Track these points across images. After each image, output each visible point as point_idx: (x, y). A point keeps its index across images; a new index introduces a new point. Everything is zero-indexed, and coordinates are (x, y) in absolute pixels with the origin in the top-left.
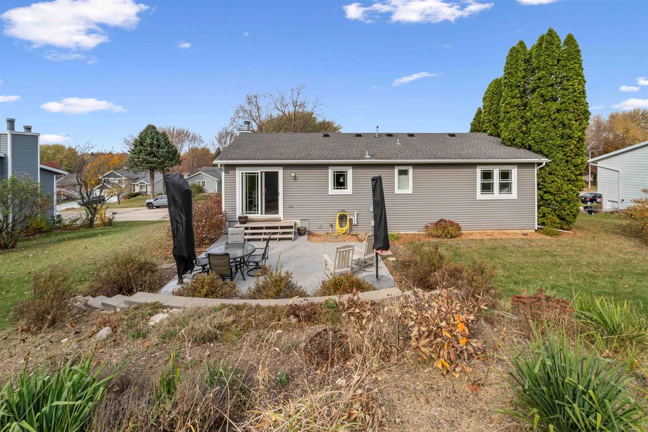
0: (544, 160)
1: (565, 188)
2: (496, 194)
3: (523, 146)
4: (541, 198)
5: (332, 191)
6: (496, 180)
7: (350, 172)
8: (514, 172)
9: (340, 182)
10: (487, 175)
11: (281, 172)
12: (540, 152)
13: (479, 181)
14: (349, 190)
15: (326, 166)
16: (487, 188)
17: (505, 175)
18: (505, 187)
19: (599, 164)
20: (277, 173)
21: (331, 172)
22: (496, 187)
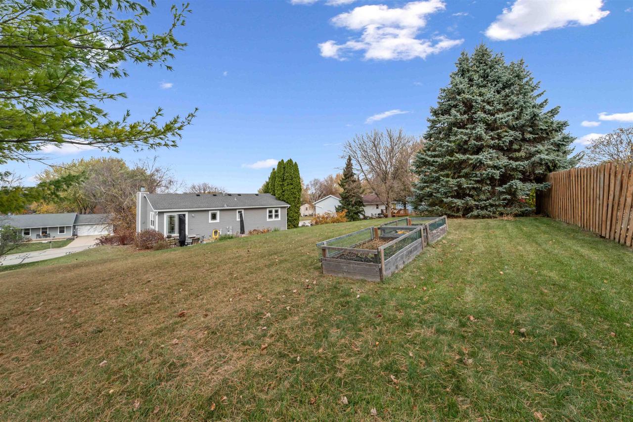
0: (289, 206)
1: (295, 215)
2: (274, 219)
3: (283, 200)
4: (288, 219)
5: (210, 221)
6: (274, 213)
7: (218, 213)
8: (280, 210)
9: (214, 217)
10: (271, 212)
11: (187, 214)
12: (287, 203)
13: (268, 214)
14: (218, 220)
15: (208, 211)
16: (270, 216)
17: (276, 211)
18: (277, 216)
19: (316, 205)
20: (184, 215)
21: (210, 213)
22: (274, 216)
